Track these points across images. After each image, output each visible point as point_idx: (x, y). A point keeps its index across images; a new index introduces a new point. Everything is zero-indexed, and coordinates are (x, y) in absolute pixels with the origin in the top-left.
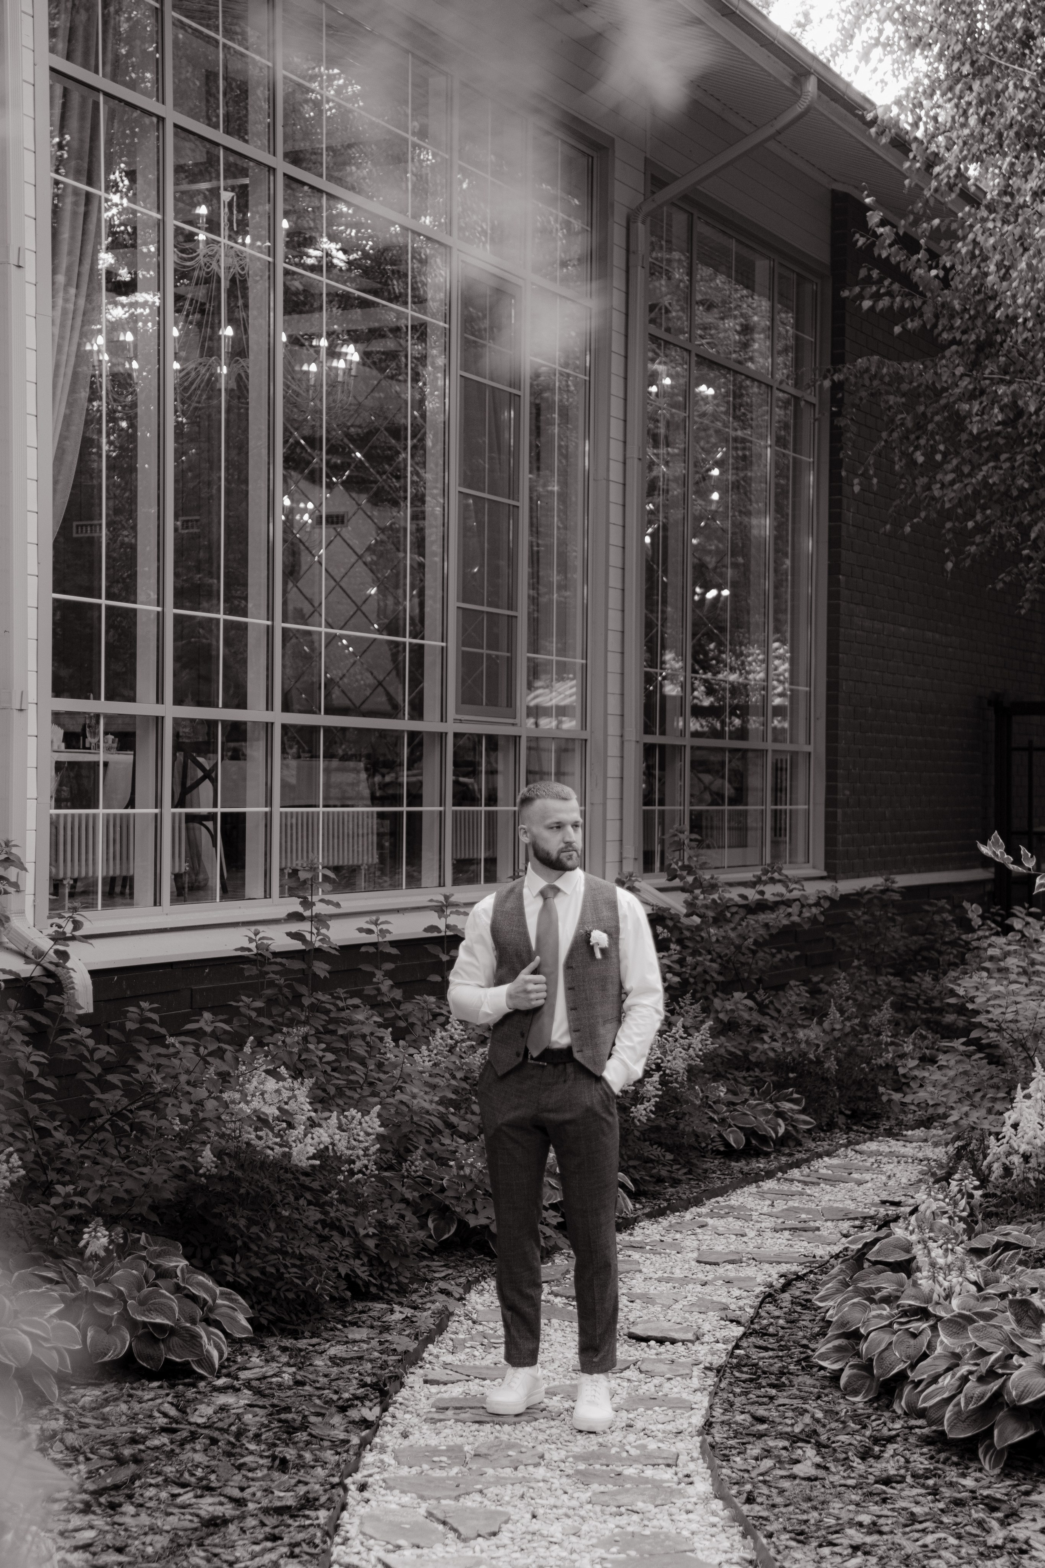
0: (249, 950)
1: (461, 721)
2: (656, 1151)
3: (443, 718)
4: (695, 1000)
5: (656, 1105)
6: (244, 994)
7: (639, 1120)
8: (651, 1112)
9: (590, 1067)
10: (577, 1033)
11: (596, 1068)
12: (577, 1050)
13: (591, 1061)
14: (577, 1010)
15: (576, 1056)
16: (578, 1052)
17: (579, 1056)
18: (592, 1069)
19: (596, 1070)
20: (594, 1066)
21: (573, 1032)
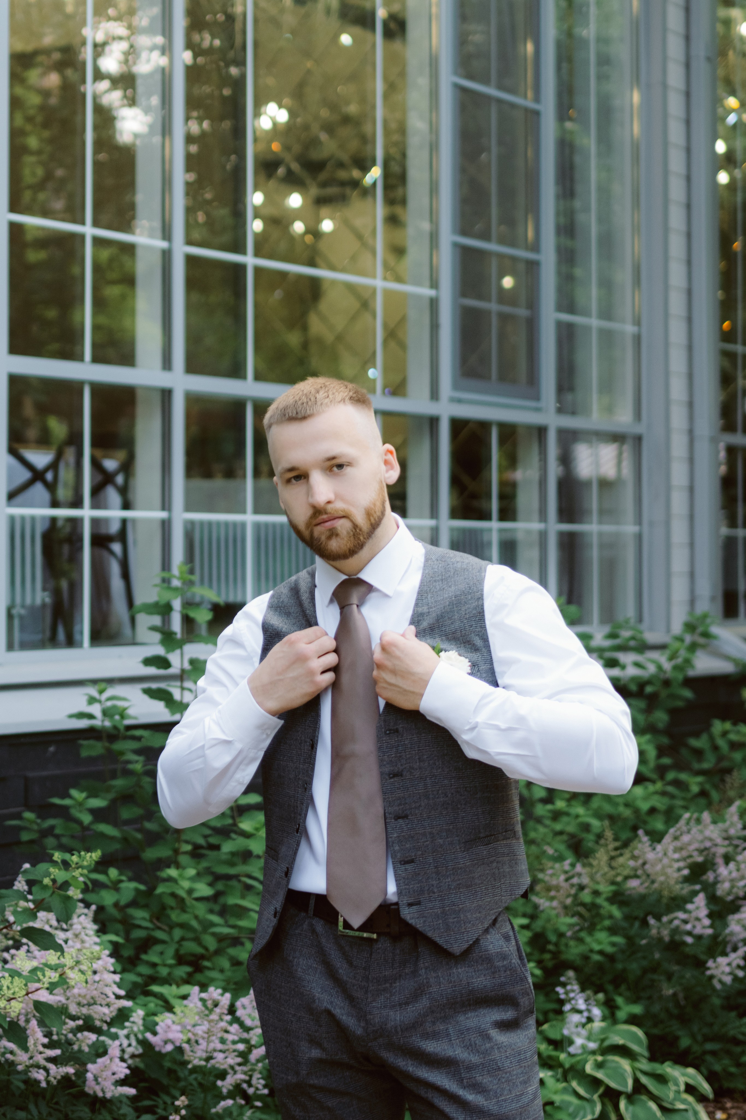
0: (91, 716)
1: (460, 401)
3: (435, 395)
6: (75, 785)
7: (720, 981)
8: (739, 967)
9: (438, 936)
10: (407, 866)
11: (450, 939)
12: (408, 901)
13: (440, 924)
14: (408, 819)
15: (405, 915)
16: (410, 905)
17: (411, 914)
18: (441, 941)
19: (452, 942)
20: (445, 934)
21: (399, 864)
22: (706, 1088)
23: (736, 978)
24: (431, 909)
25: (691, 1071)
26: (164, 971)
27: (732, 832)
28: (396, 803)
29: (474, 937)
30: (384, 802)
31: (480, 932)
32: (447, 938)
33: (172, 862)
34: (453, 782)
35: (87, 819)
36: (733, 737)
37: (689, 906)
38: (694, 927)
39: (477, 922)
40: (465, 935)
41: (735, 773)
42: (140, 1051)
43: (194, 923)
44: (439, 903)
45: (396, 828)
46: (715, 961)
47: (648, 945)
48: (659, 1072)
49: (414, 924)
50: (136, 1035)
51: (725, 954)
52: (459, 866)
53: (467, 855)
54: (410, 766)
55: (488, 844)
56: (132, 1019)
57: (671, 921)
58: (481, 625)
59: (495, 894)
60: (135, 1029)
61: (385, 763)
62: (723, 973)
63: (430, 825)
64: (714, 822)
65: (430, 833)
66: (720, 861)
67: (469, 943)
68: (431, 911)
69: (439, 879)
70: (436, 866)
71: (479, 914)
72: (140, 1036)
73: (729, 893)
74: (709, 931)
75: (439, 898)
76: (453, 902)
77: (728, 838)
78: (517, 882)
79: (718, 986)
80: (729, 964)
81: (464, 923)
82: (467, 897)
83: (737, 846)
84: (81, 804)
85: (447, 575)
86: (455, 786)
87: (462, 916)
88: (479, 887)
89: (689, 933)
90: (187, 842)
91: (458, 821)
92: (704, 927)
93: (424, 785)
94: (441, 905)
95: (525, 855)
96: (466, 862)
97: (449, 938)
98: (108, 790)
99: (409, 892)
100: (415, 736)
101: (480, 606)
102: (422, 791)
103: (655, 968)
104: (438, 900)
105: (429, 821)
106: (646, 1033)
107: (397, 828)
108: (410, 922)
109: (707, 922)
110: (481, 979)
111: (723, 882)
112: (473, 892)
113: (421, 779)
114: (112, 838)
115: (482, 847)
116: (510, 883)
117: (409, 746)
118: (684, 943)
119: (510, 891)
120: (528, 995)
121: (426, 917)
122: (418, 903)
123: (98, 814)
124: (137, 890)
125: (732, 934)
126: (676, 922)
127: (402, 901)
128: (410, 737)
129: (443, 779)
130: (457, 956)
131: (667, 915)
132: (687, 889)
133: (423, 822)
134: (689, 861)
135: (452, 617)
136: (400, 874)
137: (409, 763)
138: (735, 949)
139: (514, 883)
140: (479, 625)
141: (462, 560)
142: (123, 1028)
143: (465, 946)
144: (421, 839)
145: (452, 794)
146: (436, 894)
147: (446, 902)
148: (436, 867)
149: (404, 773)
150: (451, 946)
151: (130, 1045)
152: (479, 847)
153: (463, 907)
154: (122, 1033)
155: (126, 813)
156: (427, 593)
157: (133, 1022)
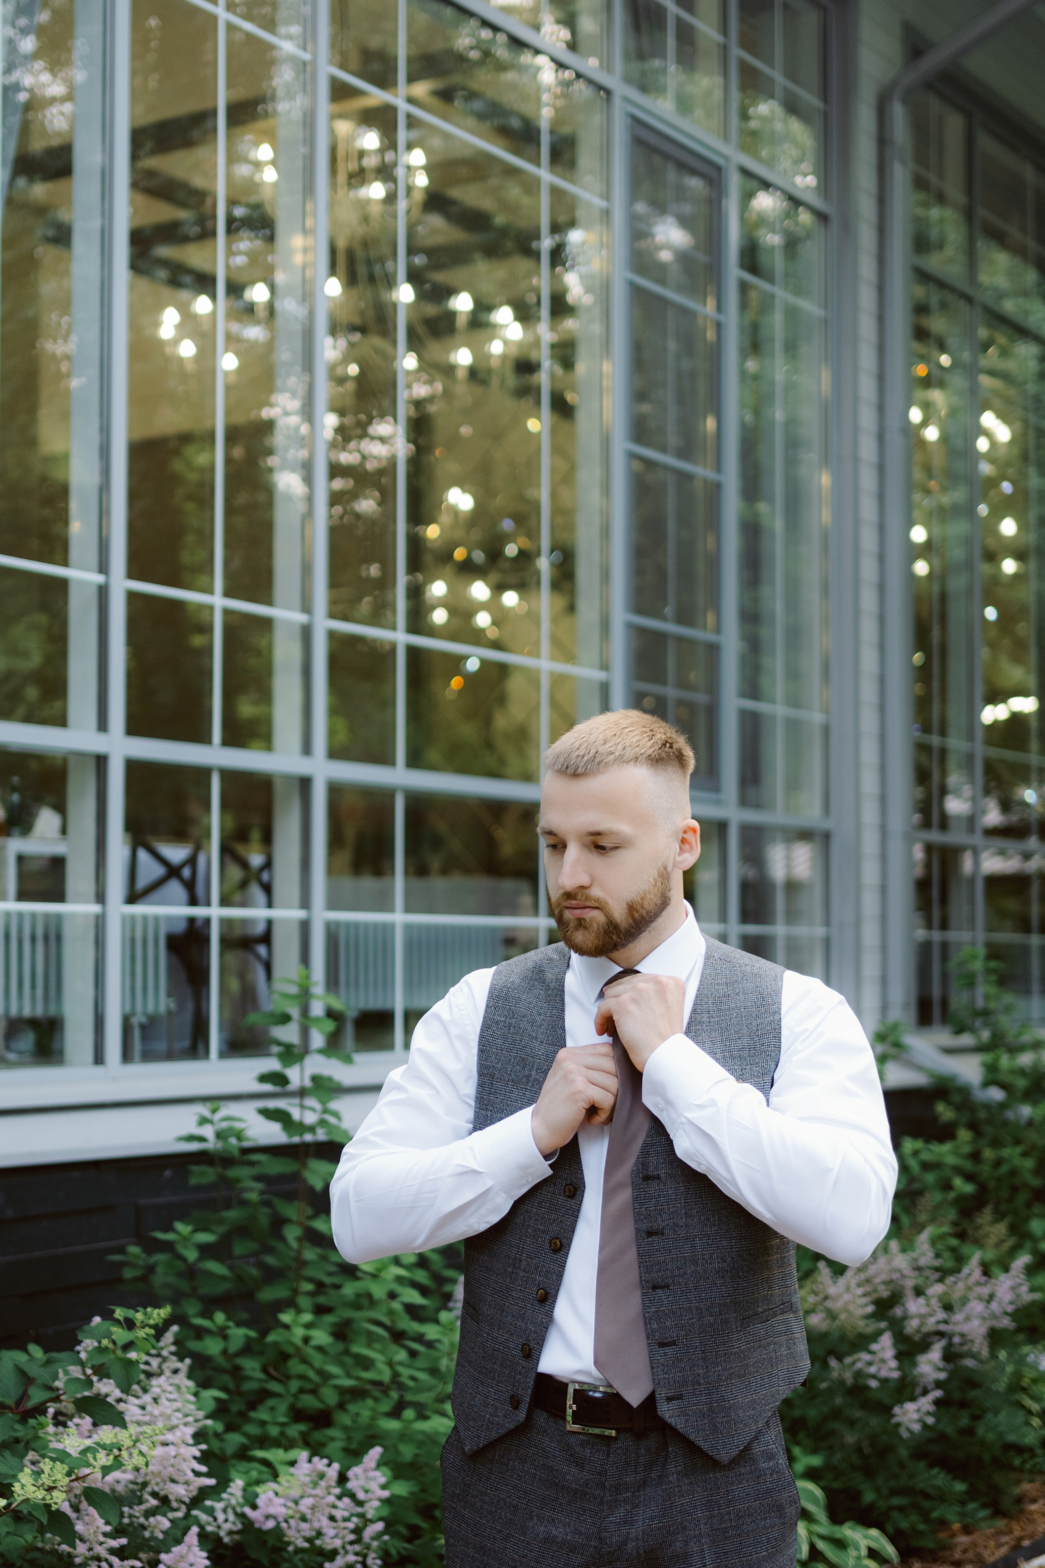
0: (202, 1139)
2: (939, 1479)
4: (999, 1216)
5: (937, 1402)
6: (182, 1218)
7: (908, 1430)
8: (928, 1413)
9: (703, 1440)
10: (668, 1350)
11: (717, 1444)
12: (667, 1395)
13: (705, 1424)
14: (669, 1289)
15: (663, 1412)
16: (669, 1399)
17: (671, 1411)
18: (707, 1446)
19: (719, 1447)
20: (711, 1437)
21: (657, 1347)
22: (890, 1550)
23: (925, 1426)
24: (695, 1404)
25: (874, 1532)
26: (274, 1431)
27: (923, 1261)
28: (654, 1269)
29: (746, 1441)
30: (640, 1267)
31: (752, 1434)
32: (713, 1442)
33: (290, 1303)
34: (734, 1244)
35: (192, 1255)
36: (926, 1156)
37: (874, 1347)
38: (879, 1369)
39: (750, 1421)
40: (735, 1438)
41: (927, 1195)
42: (239, 1526)
43: (312, 1374)
44: (706, 1397)
45: (654, 1300)
46: (902, 1407)
47: (829, 1390)
48: (838, 1535)
49: (673, 1424)
50: (234, 1509)
51: (913, 1399)
52: (733, 1350)
53: (743, 1336)
54: (674, 1223)
55: (766, 1322)
56: (229, 1490)
57: (854, 1363)
58: (774, 1043)
59: (771, 1384)
60: (233, 1502)
61: (642, 1217)
62: (910, 1420)
63: (697, 1298)
64: (904, 1250)
65: (697, 1308)
66: (909, 1294)
67: (740, 1449)
68: (695, 1407)
69: (706, 1367)
70: (704, 1350)
71: (753, 1412)
72: (239, 1510)
73: (918, 1331)
74: (895, 1375)
75: (706, 1392)
76: (723, 1396)
77: (918, 1269)
78: (796, 1367)
79: (905, 1435)
80: (918, 1410)
81: (735, 1423)
82: (739, 1390)
83: (927, 1278)
84: (185, 1239)
85: (733, 979)
86: (736, 1248)
87: (733, 1414)
88: (754, 1377)
89: (874, 1377)
90: (310, 1280)
91: (738, 1292)
92: (891, 1369)
93: (691, 1247)
94: (708, 1400)
95: (805, 1332)
96: (741, 1345)
97: (716, 1442)
98: (221, 1222)
99: (669, 1382)
100: (681, 1185)
101: (776, 1022)
102: (689, 1254)
103: (836, 1414)
104: (704, 1393)
105: (696, 1293)
106: (823, 1489)
107: (656, 1301)
108: (669, 1421)
109: (893, 1364)
110: (743, 1486)
111: (912, 1318)
112: (747, 1383)
113: (687, 1239)
114: (223, 1278)
115: (759, 1325)
116: (787, 1368)
117: (673, 1197)
118: (867, 1388)
119: (788, 1379)
120: (796, 1503)
121: (688, 1415)
122: (680, 1397)
123: (205, 1250)
124: (248, 1337)
125: (922, 1375)
126: (859, 1365)
127: (660, 1394)
128: (675, 1186)
129: (719, 1240)
130: (724, 1465)
131: (849, 1355)
132: (871, 1327)
133: (688, 1294)
134: (875, 1296)
135: (740, 1030)
136: (658, 1360)
137: (673, 1218)
138: (925, 1392)
139: (792, 1369)
140: (772, 1043)
141: (751, 963)
142: (220, 1500)
143: (735, 1453)
144: (686, 1315)
145: (732, 1258)
146: (702, 1387)
147: (715, 1396)
148: (703, 1352)
149: (666, 1231)
150: (718, 1453)
151: (226, 1521)
152: (756, 1326)
153: (734, 1403)
154: (219, 1506)
155: (239, 1248)
156: (708, 998)
157: (231, 1494)
